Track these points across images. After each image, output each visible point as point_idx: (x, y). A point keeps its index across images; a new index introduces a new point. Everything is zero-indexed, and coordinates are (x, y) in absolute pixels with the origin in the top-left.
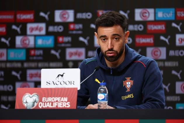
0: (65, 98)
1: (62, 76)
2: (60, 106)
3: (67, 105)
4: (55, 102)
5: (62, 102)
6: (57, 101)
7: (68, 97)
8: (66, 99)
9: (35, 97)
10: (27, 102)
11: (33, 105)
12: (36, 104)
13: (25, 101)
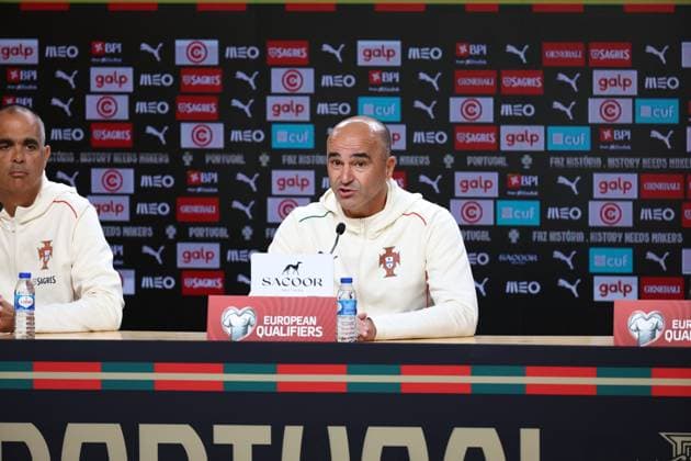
0: (311, 318)
1: (296, 267)
2: (301, 333)
3: (316, 333)
4: (290, 325)
5: (306, 325)
6: (295, 324)
7: (317, 316)
8: (313, 320)
9: (248, 315)
10: (231, 325)
11: (245, 332)
12: (250, 330)
13: (227, 323)
